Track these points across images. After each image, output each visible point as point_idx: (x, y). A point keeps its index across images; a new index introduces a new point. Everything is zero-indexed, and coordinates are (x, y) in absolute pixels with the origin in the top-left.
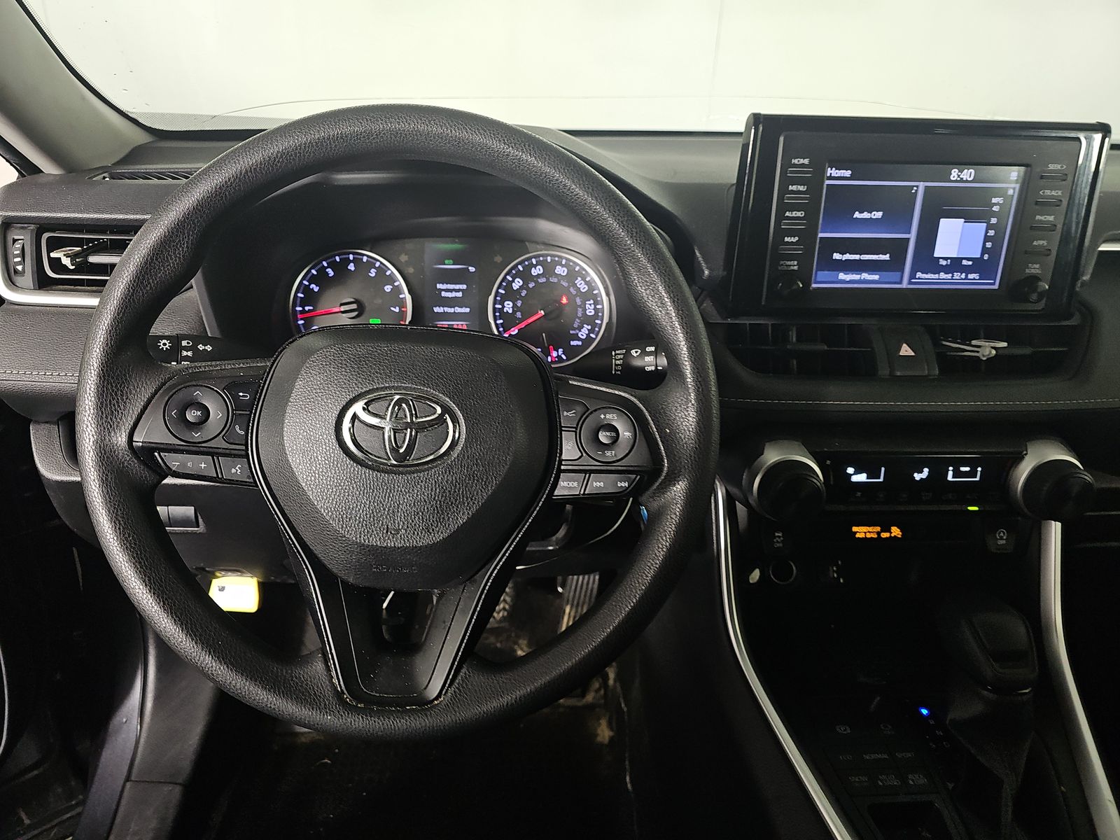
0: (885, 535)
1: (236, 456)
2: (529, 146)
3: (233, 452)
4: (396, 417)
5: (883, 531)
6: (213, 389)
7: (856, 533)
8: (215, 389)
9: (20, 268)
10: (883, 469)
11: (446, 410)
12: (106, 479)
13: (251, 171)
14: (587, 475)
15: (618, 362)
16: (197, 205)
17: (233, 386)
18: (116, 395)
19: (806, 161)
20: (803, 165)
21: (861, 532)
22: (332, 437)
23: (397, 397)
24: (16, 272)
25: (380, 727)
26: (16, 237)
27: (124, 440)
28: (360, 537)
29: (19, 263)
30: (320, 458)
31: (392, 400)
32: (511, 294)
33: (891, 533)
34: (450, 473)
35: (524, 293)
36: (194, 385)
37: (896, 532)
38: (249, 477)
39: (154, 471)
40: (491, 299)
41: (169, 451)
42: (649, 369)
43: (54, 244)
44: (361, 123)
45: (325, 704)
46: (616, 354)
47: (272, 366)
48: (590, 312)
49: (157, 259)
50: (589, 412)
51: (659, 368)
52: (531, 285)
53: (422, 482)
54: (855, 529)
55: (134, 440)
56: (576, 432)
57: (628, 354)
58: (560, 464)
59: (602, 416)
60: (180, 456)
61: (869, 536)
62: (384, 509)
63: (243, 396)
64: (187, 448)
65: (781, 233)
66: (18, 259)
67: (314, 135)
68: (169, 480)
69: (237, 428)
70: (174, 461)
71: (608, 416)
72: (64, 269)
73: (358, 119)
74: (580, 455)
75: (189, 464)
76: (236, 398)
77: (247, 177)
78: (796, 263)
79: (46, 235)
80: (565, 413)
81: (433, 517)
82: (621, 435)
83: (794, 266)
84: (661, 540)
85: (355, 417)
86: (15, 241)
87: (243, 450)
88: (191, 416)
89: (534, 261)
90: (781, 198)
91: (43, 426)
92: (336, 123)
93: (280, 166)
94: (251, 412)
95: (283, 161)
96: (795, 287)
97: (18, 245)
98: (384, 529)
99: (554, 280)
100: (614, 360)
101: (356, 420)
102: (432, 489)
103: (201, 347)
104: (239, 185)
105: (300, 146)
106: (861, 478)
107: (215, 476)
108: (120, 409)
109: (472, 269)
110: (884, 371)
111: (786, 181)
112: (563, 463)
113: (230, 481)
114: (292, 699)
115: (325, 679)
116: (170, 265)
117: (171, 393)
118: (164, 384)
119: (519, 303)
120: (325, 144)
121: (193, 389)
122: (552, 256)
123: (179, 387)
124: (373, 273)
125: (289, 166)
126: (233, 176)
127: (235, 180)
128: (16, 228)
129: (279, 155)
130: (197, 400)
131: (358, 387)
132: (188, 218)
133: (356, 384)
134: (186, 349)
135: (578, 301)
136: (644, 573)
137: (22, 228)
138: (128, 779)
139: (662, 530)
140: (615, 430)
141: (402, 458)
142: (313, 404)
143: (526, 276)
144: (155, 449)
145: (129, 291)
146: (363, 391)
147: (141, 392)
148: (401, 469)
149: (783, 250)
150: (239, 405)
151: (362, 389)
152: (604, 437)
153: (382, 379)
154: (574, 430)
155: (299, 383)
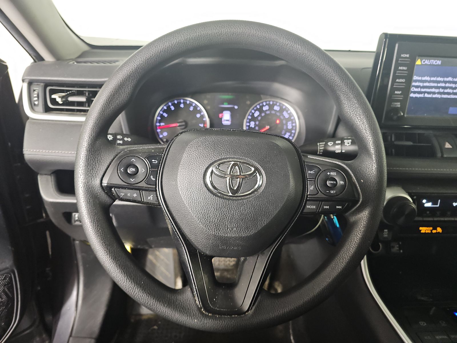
0: (434, 231)
1: (151, 191)
2: (298, 40)
3: (150, 189)
4: (232, 172)
5: (433, 229)
6: (140, 158)
7: (421, 230)
8: (141, 158)
9: (36, 103)
10: (439, 201)
11: (256, 169)
12: (90, 201)
13: (163, 51)
14: (321, 203)
15: (321, 148)
16: (136, 67)
17: (150, 158)
18: (95, 160)
19: (408, 56)
20: (406, 58)
21: (424, 230)
22: (202, 182)
23: (233, 163)
24: (35, 105)
25: (220, 326)
26: (35, 89)
27: (98, 182)
28: (214, 231)
29: (36, 101)
30: (195, 192)
31: (230, 164)
32: (253, 119)
33: (437, 230)
34: (258, 200)
35: (259, 118)
36: (131, 156)
37: (439, 230)
38: (156, 201)
39: (111, 198)
40: (245, 121)
41: (119, 188)
42: (337, 152)
43: (52, 92)
44: (217, 28)
45: (193, 314)
46: (320, 145)
47: (168, 147)
48: (290, 127)
49: (116, 94)
50: (320, 172)
51: (343, 151)
52: (263, 115)
53: (245, 204)
54: (421, 228)
55: (103, 182)
56: (315, 181)
57: (326, 144)
58: (307, 197)
59: (329, 173)
60: (124, 191)
61: (427, 232)
62: (226, 218)
63: (154, 162)
64: (128, 187)
65: (393, 89)
66: (36, 99)
67: (194, 34)
68: (117, 202)
69: (152, 177)
70: (122, 193)
71: (331, 173)
72: (57, 103)
73: (215, 26)
74: (317, 192)
75: (129, 195)
76: (151, 162)
77: (160, 54)
78: (399, 103)
79: (48, 88)
80: (309, 172)
81: (250, 222)
82: (338, 183)
83: (398, 105)
84: (358, 235)
85: (212, 171)
86: (34, 90)
87: (154, 188)
88: (131, 170)
89: (264, 104)
90: (395, 73)
91: (44, 176)
92: (204, 28)
93: (177, 49)
94: (158, 169)
95: (178, 47)
96: (399, 115)
97: (36, 92)
98: (226, 228)
99: (273, 112)
100: (318, 148)
101: (213, 174)
102: (249, 208)
103: (126, 139)
104: (157, 58)
105: (187, 39)
106: (429, 205)
107: (141, 200)
108: (97, 167)
109: (236, 107)
110: (439, 155)
111: (397, 65)
112: (308, 196)
113: (147, 203)
114: (177, 311)
115: (192, 301)
116: (122, 97)
117: (121, 160)
118: (117, 155)
119: (257, 123)
120: (198, 39)
121: (131, 158)
122: (273, 101)
123: (125, 157)
124: (191, 109)
125: (181, 49)
126: (154, 54)
127: (155, 55)
128: (35, 85)
129: (177, 44)
130: (133, 163)
131: (214, 158)
132: (132, 74)
133: (213, 156)
134: (120, 140)
135: (284, 122)
136: (350, 251)
137: (37, 85)
138: (71, 336)
139: (358, 230)
140: (335, 180)
141: (234, 192)
142: (192, 166)
143: (261, 110)
144: (112, 187)
145: (102, 109)
146: (217, 160)
147: (107, 158)
148: (234, 198)
149: (394, 97)
150: (153, 166)
151: (216, 158)
152: (329, 183)
153: (226, 154)
154: (314, 180)
155: (185, 155)
